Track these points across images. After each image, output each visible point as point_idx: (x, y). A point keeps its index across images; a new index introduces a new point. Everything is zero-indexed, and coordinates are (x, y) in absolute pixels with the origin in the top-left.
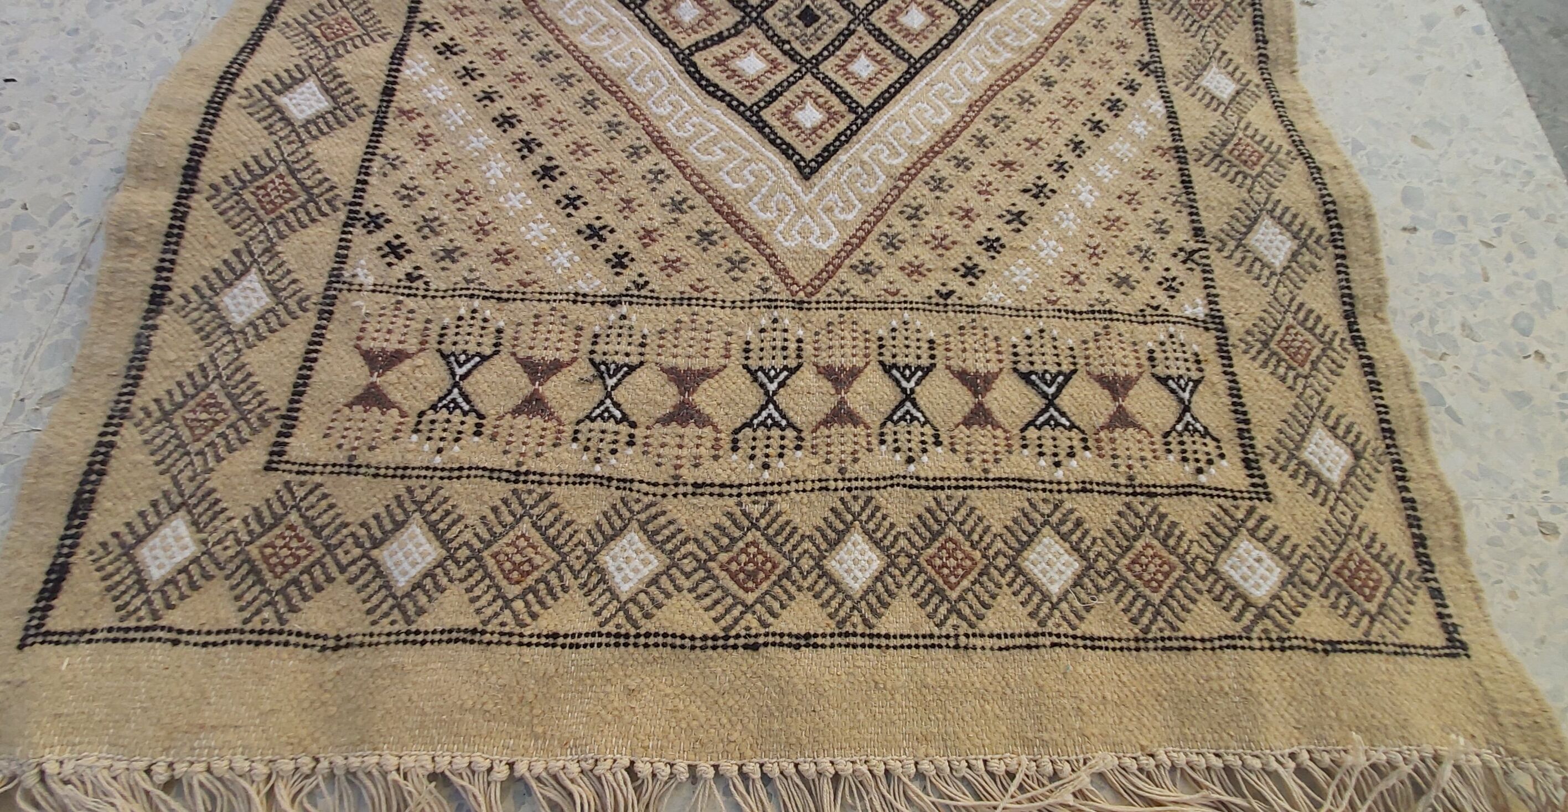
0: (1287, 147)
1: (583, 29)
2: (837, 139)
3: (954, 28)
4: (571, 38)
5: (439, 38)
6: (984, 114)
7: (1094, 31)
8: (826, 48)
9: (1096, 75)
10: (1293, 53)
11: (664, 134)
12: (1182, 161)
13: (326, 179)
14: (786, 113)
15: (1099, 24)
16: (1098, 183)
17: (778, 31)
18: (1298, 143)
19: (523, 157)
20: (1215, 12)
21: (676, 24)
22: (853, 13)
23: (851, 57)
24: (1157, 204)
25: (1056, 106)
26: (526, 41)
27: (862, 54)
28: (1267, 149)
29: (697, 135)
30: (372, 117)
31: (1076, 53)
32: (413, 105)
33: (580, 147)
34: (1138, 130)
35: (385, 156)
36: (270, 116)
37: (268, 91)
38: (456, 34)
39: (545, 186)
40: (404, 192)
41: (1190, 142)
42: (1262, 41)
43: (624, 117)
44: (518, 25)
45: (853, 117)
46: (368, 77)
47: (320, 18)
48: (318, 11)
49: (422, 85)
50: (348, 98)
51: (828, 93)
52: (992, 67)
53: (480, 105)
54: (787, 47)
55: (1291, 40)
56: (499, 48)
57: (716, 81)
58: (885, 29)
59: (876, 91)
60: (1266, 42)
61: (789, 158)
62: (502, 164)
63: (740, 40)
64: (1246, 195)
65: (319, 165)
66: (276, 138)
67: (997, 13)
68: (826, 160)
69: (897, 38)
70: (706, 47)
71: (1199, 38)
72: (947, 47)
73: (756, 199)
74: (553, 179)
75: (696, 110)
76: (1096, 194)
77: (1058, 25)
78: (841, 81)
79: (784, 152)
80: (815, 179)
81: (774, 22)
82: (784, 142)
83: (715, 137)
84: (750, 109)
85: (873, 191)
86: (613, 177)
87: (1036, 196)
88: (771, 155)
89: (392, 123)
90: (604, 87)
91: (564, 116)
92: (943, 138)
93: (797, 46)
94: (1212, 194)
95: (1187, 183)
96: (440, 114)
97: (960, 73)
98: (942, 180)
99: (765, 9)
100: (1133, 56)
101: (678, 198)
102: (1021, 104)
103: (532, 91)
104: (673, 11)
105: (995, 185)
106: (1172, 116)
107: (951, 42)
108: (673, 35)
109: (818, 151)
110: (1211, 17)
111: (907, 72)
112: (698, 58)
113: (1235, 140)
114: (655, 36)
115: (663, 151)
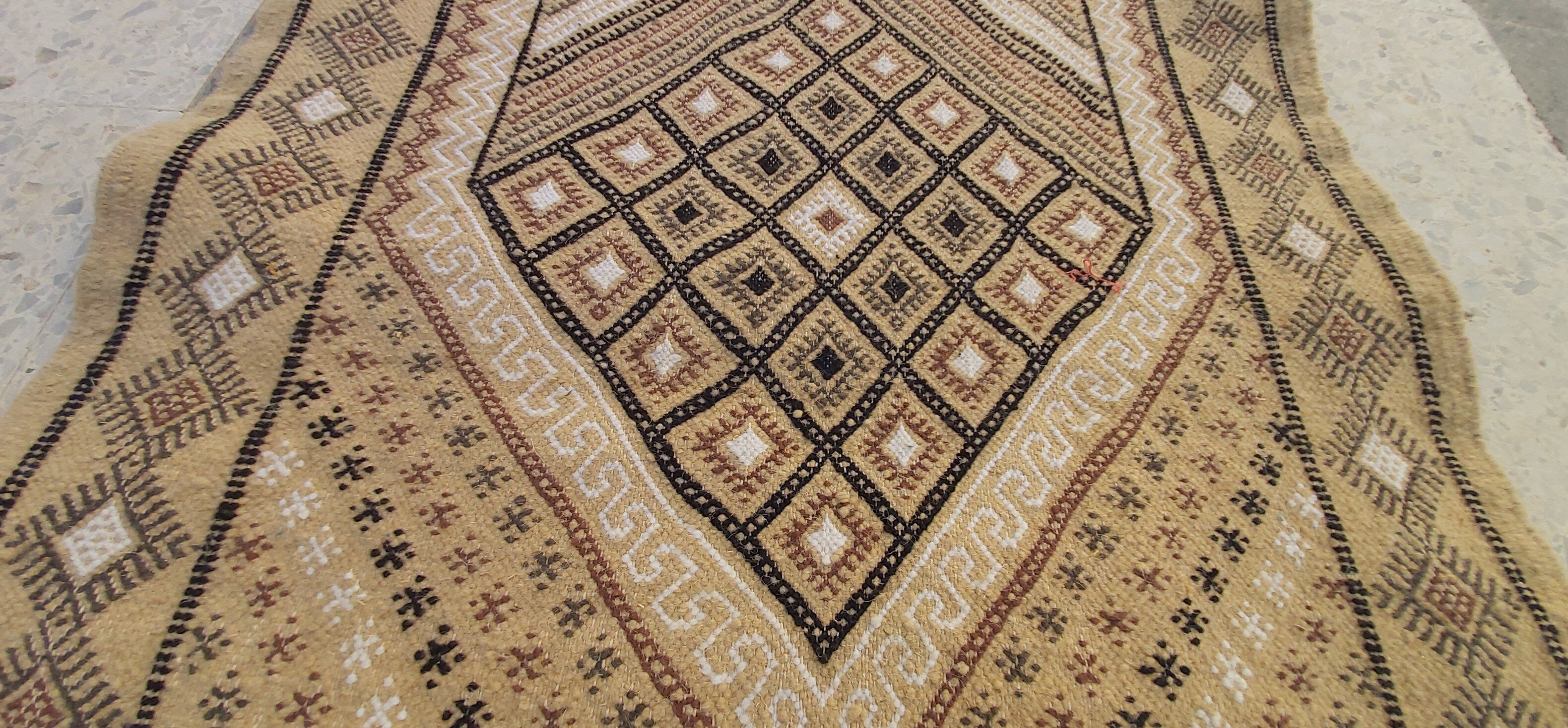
0: (1502, 583)
1: (522, 387)
2: (868, 583)
3: (1022, 375)
4: (505, 402)
5: (320, 408)
6: (1073, 525)
7: (1208, 376)
8: (850, 415)
9: (1220, 449)
10: (1474, 411)
11: (619, 578)
12: (1361, 608)
13: (103, 685)
14: (794, 537)
15: (1212, 365)
16: (1248, 652)
17: (787, 386)
18: (1514, 575)
19: (406, 625)
20: (1365, 348)
21: (649, 376)
22: (888, 356)
23: (886, 429)
24: (1339, 691)
25: (1172, 505)
26: (439, 410)
27: (901, 424)
28: (1477, 586)
29: (665, 580)
30: (196, 555)
31: (1187, 412)
32: (260, 531)
33: (492, 605)
34: (1291, 549)
35: (198, 633)
36: (42, 573)
37: (47, 527)
38: (344, 401)
39: (431, 685)
40: (215, 702)
41: (1367, 575)
42: (1430, 392)
43: (563, 547)
44: (433, 381)
45: (889, 540)
46: (199, 489)
47: (155, 382)
48: (157, 372)
49: (280, 492)
50: (163, 527)
51: (855, 497)
52: (1077, 439)
53: (357, 526)
54: (798, 414)
55: (1470, 392)
56: (401, 423)
57: (698, 477)
58: (931, 379)
59: (923, 489)
60: (1436, 394)
61: (799, 622)
62: (374, 639)
63: (733, 403)
64: (1464, 680)
65: (96, 661)
66: (41, 615)
67: (1077, 348)
68: (853, 622)
69: (947, 395)
70: (688, 416)
71: (1347, 388)
72: (1013, 407)
73: (747, 703)
74: (444, 669)
75: (668, 533)
76: (1248, 672)
77: (1159, 369)
78: (872, 474)
79: (790, 610)
80: (835, 659)
81: (781, 372)
82: (792, 593)
83: (691, 585)
84: (743, 528)
85: (920, 681)
86: (534, 664)
87: (1161, 683)
88: (770, 615)
89: (222, 566)
90: (540, 491)
91: (476, 544)
92: (1018, 574)
93: (810, 407)
94: (1414, 673)
95: (1373, 648)
96: (296, 544)
97: (1035, 449)
98: (1023, 658)
99: (770, 352)
100: (1263, 416)
101: (630, 706)
102: (1123, 505)
103: (436, 497)
104: (646, 357)
105: (1100, 661)
106: (1333, 523)
107: (1019, 397)
108: (642, 395)
109: (840, 607)
110: (1360, 357)
111: (963, 454)
112: (674, 437)
113: (1430, 574)
114: (619, 397)
115: (615, 612)
